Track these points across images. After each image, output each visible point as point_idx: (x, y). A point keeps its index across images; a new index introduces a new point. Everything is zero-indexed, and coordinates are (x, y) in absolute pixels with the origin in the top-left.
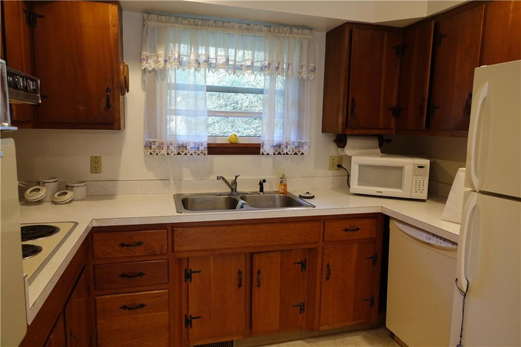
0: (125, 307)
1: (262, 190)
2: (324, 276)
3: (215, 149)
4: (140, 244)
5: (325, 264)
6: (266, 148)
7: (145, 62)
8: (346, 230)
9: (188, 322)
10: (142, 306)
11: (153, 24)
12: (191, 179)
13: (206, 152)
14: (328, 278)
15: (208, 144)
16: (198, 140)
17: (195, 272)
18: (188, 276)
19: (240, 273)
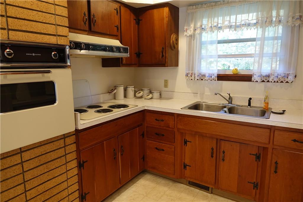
0: (156, 148)
1: (249, 104)
2: (273, 169)
3: (221, 77)
4: (163, 121)
5: (274, 161)
6: (255, 78)
7: (185, 32)
8: (295, 141)
9: (185, 166)
10: (163, 150)
11: (190, 11)
12: (209, 94)
13: (216, 79)
14: (276, 172)
15: (217, 74)
16: (211, 72)
17: (188, 141)
18: (186, 143)
19: (212, 149)
